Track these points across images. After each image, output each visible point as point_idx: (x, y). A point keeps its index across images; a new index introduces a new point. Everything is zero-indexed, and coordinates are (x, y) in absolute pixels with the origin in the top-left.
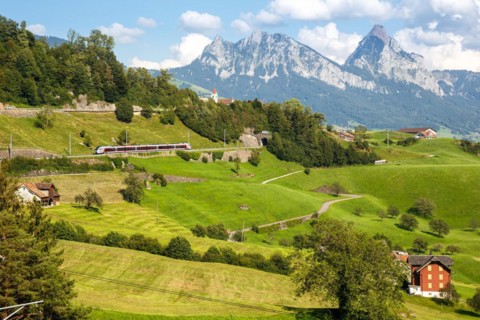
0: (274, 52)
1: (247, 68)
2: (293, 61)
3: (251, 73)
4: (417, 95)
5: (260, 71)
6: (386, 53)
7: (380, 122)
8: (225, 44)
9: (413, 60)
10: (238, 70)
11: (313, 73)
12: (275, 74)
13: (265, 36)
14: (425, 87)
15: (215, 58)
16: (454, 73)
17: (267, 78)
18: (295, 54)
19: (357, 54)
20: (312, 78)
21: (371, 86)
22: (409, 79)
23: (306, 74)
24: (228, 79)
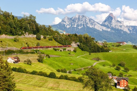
0: (82, 20)
1: (74, 25)
2: (87, 23)
4: (122, 33)
5: (78, 25)
6: (113, 21)
7: (112, 40)
8: (68, 18)
9: (121, 23)
10: (72, 25)
11: (93, 26)
12: (82, 26)
13: (79, 16)
14: (124, 30)
15: (65, 22)
16: (132, 26)
17: (80, 28)
18: (88, 21)
19: (105, 21)
20: (93, 28)
21: (109, 30)
22: (120, 28)
23: (91, 27)
24: (69, 28)
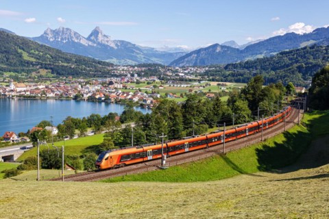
0: (66, 34)
1: (58, 38)
2: (72, 37)
3: (59, 40)
4: (109, 48)
5: (62, 39)
6: (100, 35)
8: (51, 30)
9: (108, 38)
10: (55, 38)
12: (67, 40)
13: (63, 28)
14: (111, 46)
15: (48, 34)
16: (120, 41)
17: (64, 41)
18: (73, 35)
19: (91, 35)
20: (78, 42)
21: (95, 45)
22: (106, 43)
23: (76, 41)
24: (53, 42)
